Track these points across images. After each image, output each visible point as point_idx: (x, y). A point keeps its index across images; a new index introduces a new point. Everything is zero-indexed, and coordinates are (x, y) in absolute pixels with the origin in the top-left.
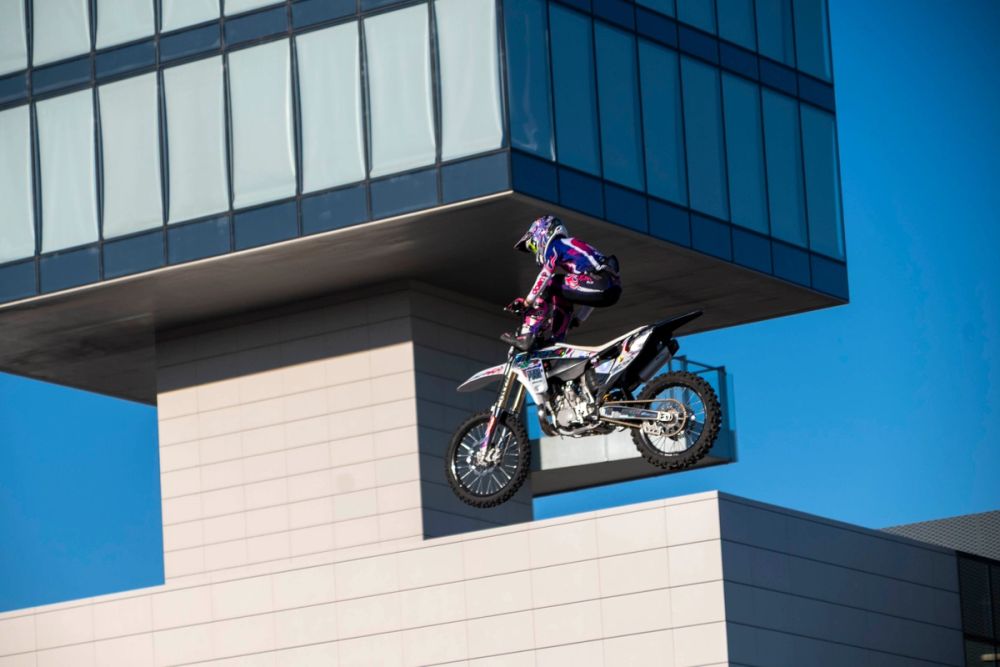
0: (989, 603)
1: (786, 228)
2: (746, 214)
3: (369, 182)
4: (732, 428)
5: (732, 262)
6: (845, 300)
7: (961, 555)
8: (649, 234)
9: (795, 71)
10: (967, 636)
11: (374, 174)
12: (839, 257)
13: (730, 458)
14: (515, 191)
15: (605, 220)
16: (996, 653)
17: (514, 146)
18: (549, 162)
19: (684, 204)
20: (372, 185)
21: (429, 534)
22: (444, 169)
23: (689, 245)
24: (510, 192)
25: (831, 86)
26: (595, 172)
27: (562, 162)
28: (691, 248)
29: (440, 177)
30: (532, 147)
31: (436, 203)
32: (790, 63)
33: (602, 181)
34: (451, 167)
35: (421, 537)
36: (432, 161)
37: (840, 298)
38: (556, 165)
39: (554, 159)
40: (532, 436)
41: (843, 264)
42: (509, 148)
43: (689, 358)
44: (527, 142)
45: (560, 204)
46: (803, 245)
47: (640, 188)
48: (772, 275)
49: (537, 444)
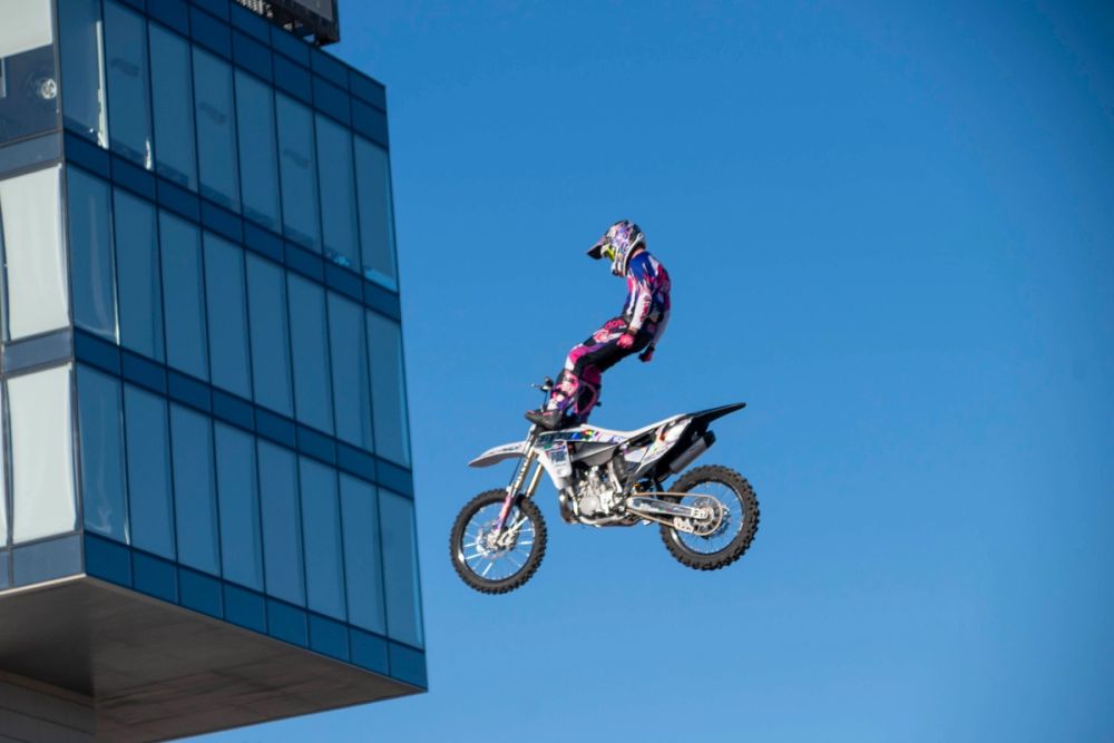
1: (364, 615)
2: (325, 601)
5: (310, 649)
6: (422, 688)
8: (224, 620)
9: (374, 456)
12: (420, 647)
14: (88, 574)
15: (180, 604)
17: (87, 528)
18: (123, 545)
19: (260, 589)
22: (15, 551)
23: (265, 631)
24: (83, 575)
25: (409, 471)
26: (170, 555)
27: (136, 545)
28: (267, 634)
29: (11, 558)
30: (105, 529)
31: (6, 585)
32: (370, 449)
33: (176, 564)
34: (23, 550)
37: (419, 686)
38: (131, 548)
39: (128, 542)
41: (422, 652)
42: (82, 531)
44: (100, 524)
45: (133, 589)
46: (381, 632)
47: (215, 571)
48: (350, 662)
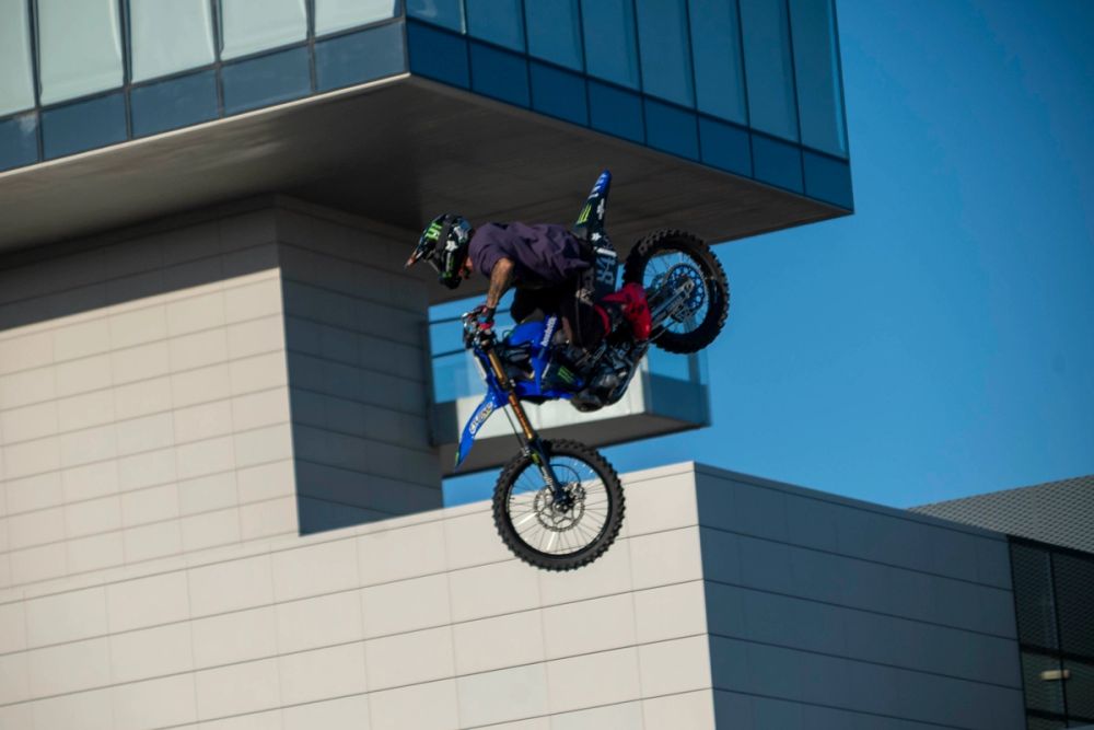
0: (1052, 603)
1: (770, 117)
3: (220, 64)
4: (703, 381)
5: (700, 162)
6: (848, 210)
7: (1014, 541)
8: (589, 127)
10: (1024, 648)
11: (225, 56)
12: (844, 156)
13: (700, 421)
14: (413, 73)
15: (531, 109)
16: (1062, 669)
17: (411, 14)
18: (457, 34)
19: (634, 86)
20: (225, 69)
21: (305, 529)
22: (317, 46)
23: (642, 141)
24: (407, 75)
26: (519, 48)
27: (475, 34)
28: (646, 145)
29: (313, 55)
30: (429, 13)
31: (308, 91)
33: (525, 57)
34: (328, 44)
35: (297, 534)
36: (302, 36)
37: (840, 207)
38: (467, 38)
39: (464, 31)
40: (441, 396)
41: (846, 162)
42: (403, 16)
44: (423, 8)
45: (471, 90)
46: (793, 138)
47: (576, 66)
48: (753, 179)
49: (451, 408)
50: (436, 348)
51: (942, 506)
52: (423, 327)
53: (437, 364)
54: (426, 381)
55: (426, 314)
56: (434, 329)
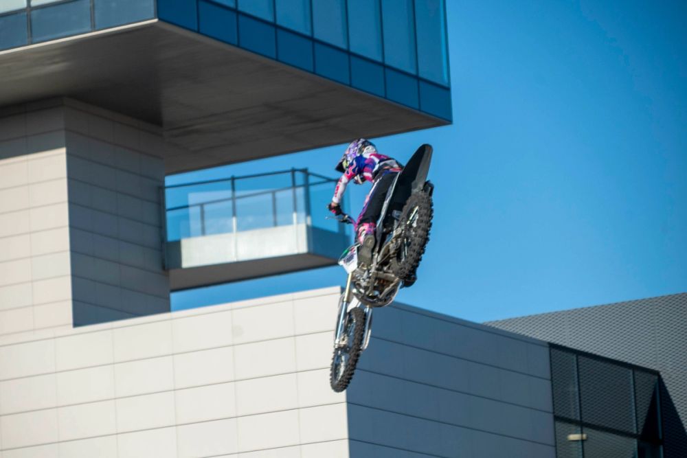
0: (576, 389)
1: (398, 57)
2: (364, 43)
3: (30, 9)
5: (350, 86)
6: (448, 121)
7: (553, 346)
8: (277, 60)
10: (557, 418)
11: (34, 3)
12: (445, 84)
14: (160, 19)
15: (238, 46)
16: (582, 433)
19: (308, 33)
20: (34, 13)
21: (77, 323)
23: (312, 70)
24: (156, 20)
28: (314, 73)
31: (88, 28)
33: (237, 12)
35: (72, 326)
37: (445, 119)
40: (171, 237)
41: (447, 89)
43: (310, 170)
45: (198, 32)
46: (413, 72)
47: (270, 19)
48: (385, 98)
49: (177, 244)
50: (169, 203)
51: (505, 322)
52: (161, 189)
53: (169, 215)
54: (161, 226)
55: (164, 182)
56: (168, 192)
